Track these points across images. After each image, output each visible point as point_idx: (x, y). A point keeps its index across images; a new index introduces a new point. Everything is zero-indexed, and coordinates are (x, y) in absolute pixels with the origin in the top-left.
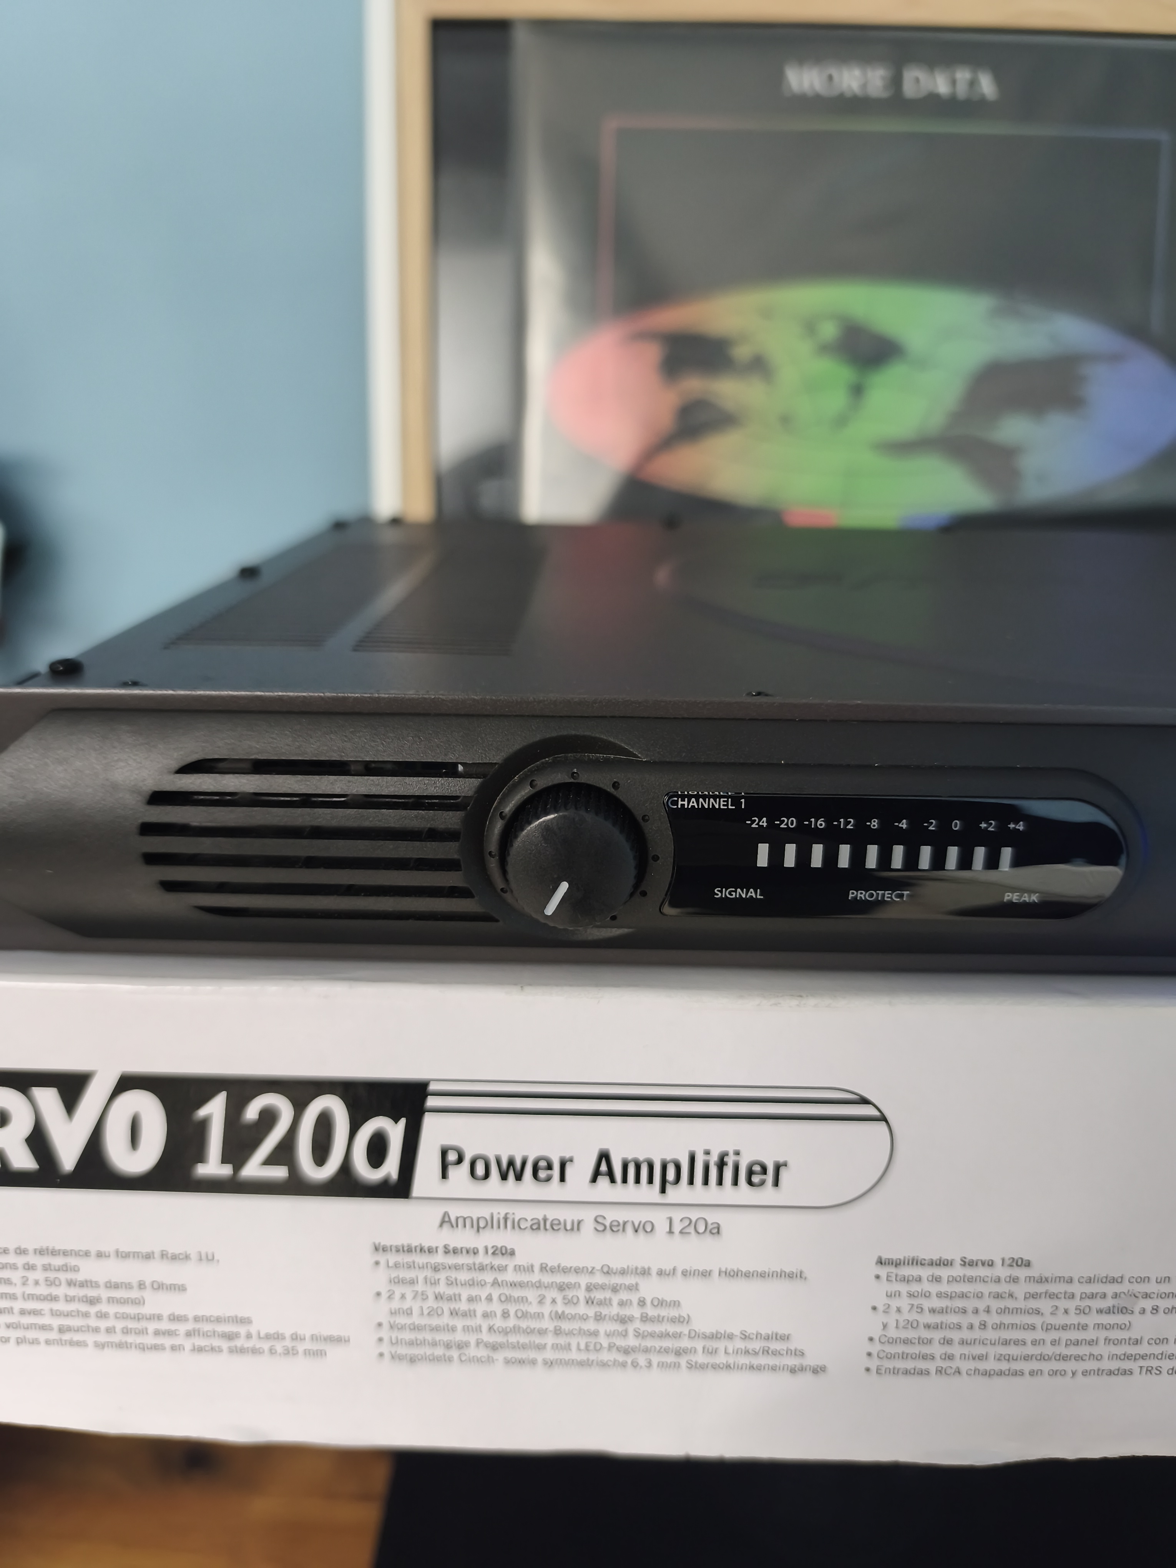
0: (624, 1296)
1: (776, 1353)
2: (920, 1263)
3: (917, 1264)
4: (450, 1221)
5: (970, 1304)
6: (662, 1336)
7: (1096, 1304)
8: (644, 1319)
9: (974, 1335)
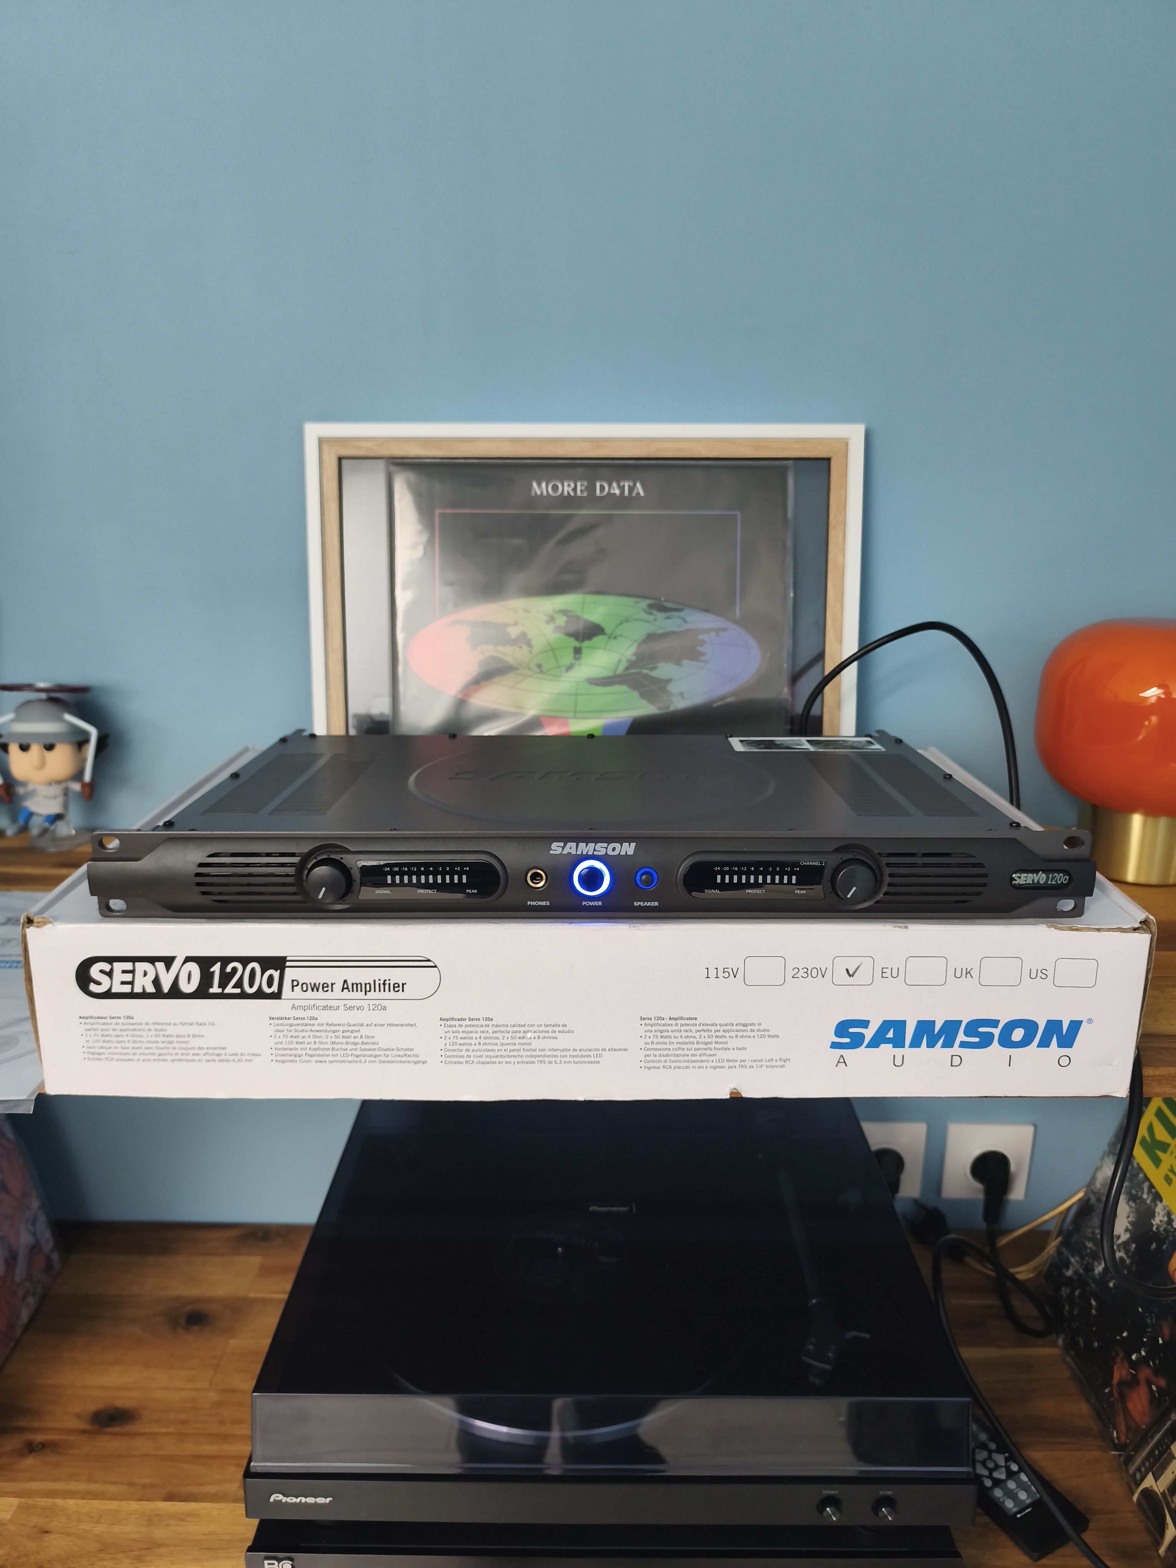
0: (355, 1034)
1: (409, 1056)
2: (455, 1020)
4: (295, 1008)
5: (474, 1035)
6: (369, 1050)
7: (518, 1035)
8: (363, 1043)
9: (477, 1047)
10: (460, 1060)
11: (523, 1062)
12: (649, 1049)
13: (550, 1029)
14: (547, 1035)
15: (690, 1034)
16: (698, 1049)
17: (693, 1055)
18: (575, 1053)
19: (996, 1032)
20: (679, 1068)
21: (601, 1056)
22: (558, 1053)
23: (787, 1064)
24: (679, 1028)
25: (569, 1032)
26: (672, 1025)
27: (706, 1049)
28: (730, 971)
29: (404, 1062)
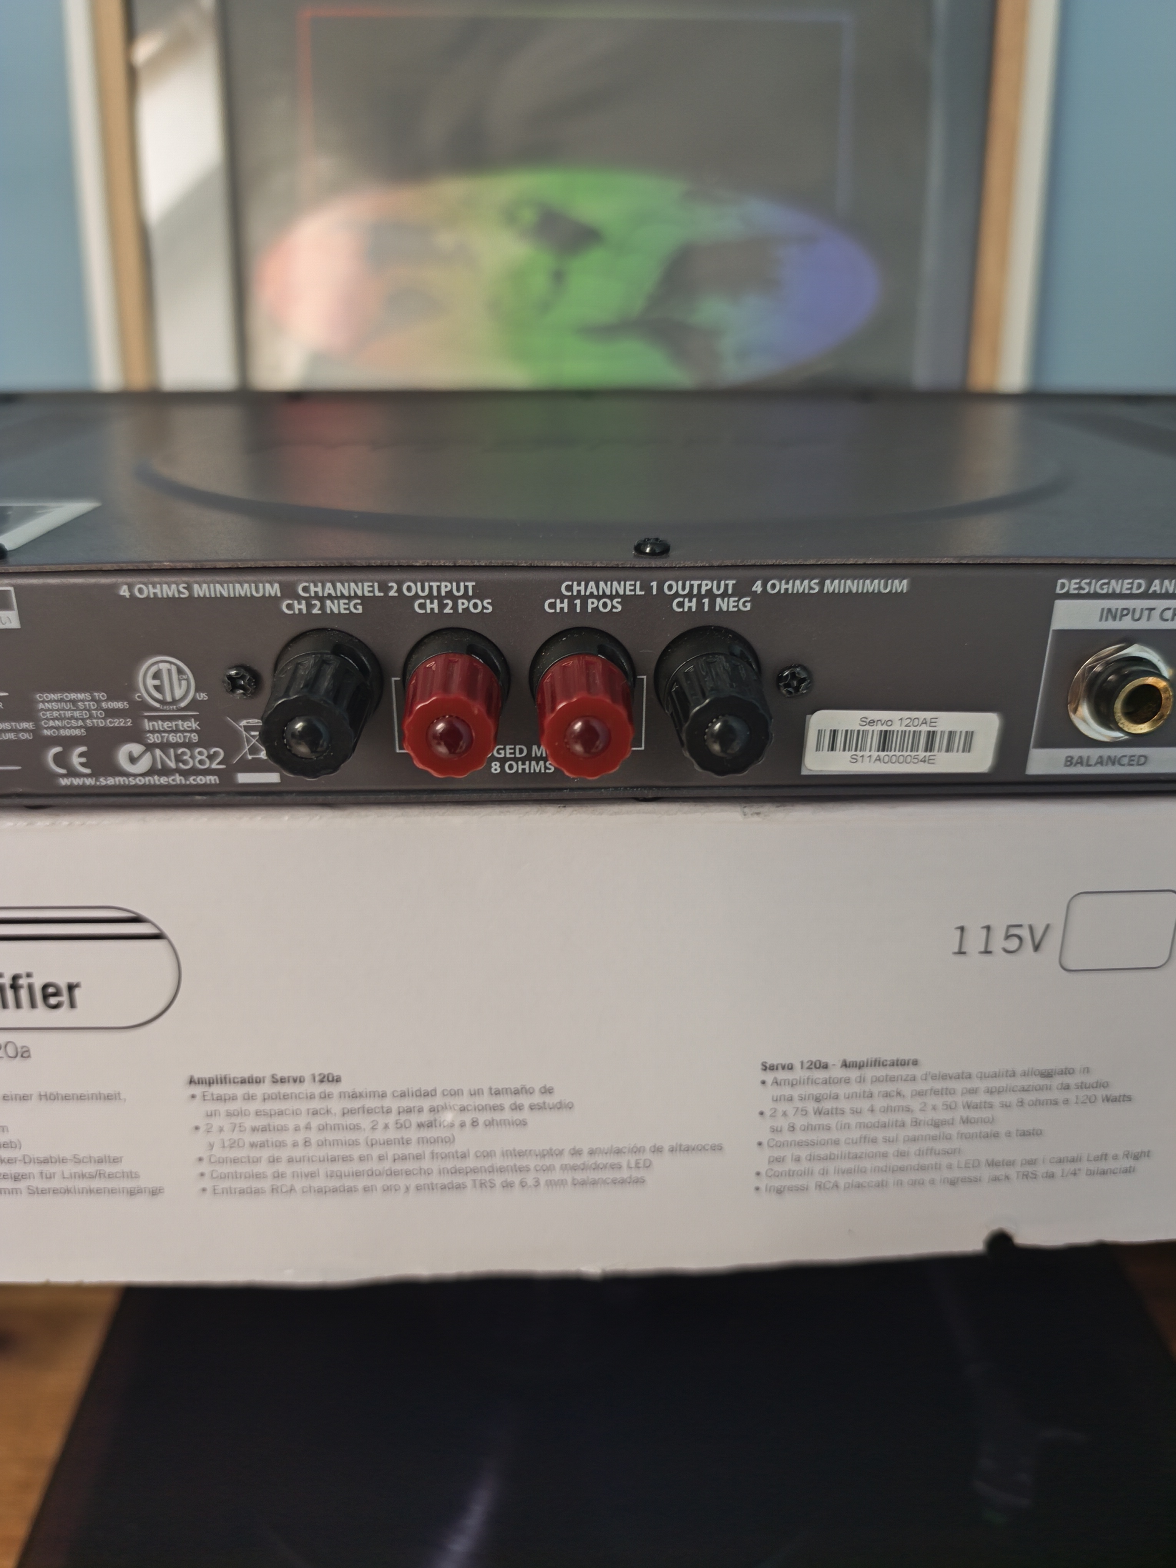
1: (110, 1176)
2: (233, 1082)
3: (230, 1082)
5: (290, 1122)
7: (415, 1119)
9: (298, 1153)
10: (256, 1184)
11: (432, 1187)
12: (781, 1145)
13: (507, 1101)
14: (498, 1116)
15: (896, 1102)
16: (914, 1139)
17: (902, 1154)
18: (578, 1161)
20: (859, 1186)
21: (648, 1166)
22: (531, 1162)
23: (1142, 1165)
24: (867, 1087)
25: (560, 1106)
26: (847, 1081)
27: (934, 1138)
28: (1025, 933)
29: (98, 1192)
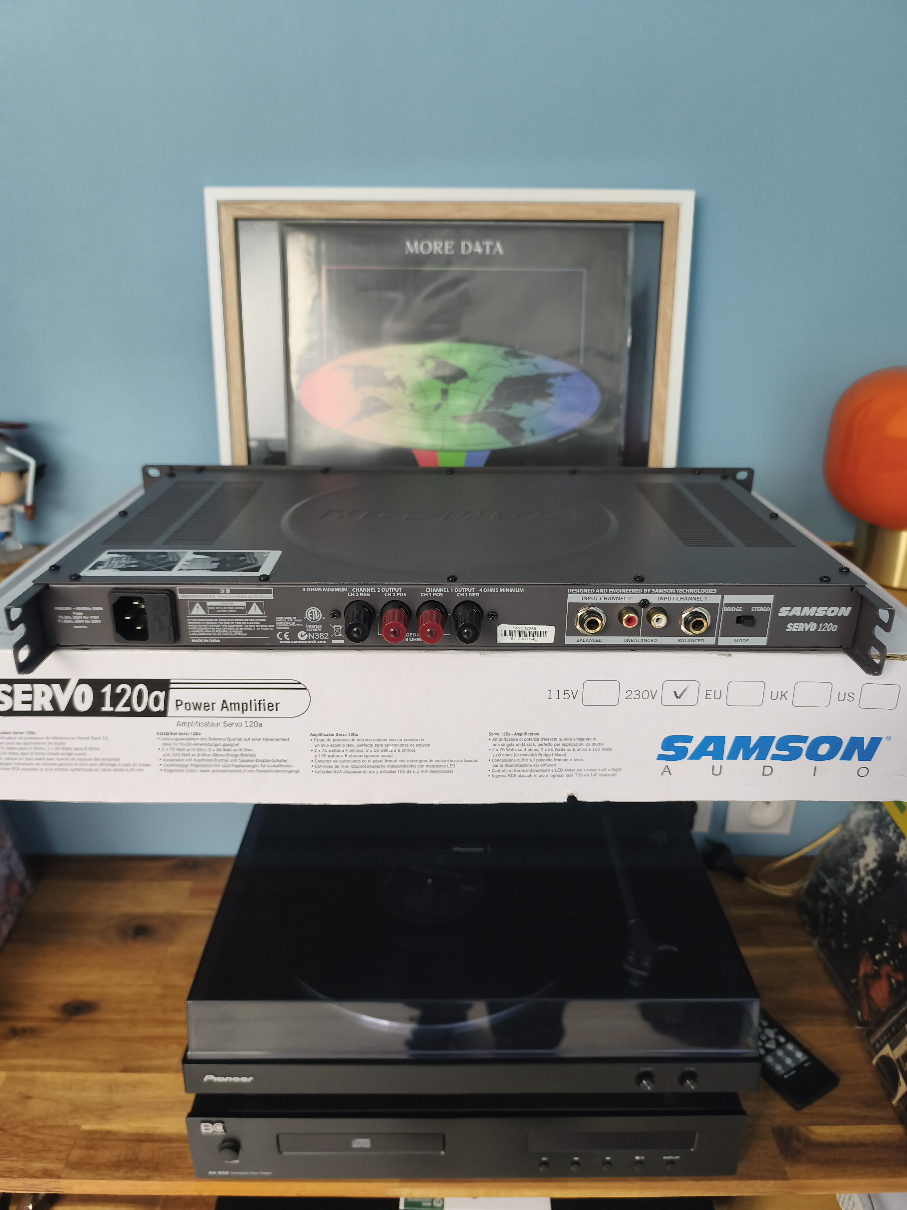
0: (235, 747)
1: (283, 766)
2: (324, 735)
4: (180, 724)
5: (341, 748)
6: (248, 761)
7: (380, 748)
8: (242, 755)
9: (344, 759)
10: (329, 769)
11: (385, 772)
12: (497, 760)
13: (409, 743)
14: (406, 748)
15: (533, 747)
16: (540, 760)
17: (536, 765)
18: (431, 764)
19: (805, 746)
20: (523, 776)
21: (454, 766)
22: (416, 764)
23: (618, 773)
24: (523, 742)
25: (426, 745)
26: (517, 739)
27: (546, 760)
28: (570, 693)
29: (279, 771)
